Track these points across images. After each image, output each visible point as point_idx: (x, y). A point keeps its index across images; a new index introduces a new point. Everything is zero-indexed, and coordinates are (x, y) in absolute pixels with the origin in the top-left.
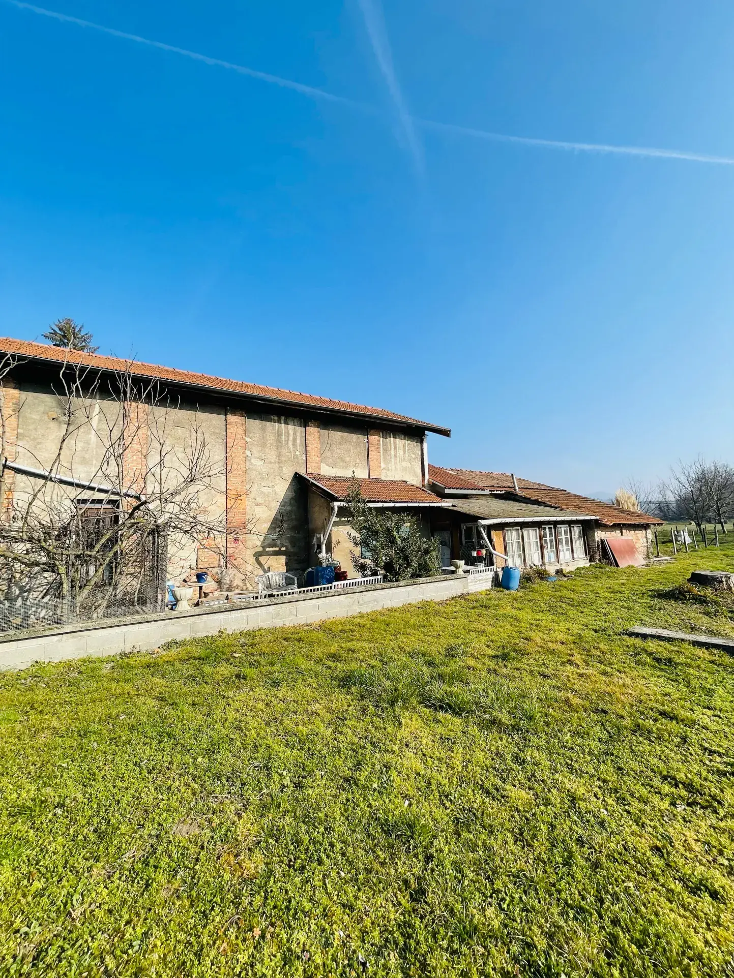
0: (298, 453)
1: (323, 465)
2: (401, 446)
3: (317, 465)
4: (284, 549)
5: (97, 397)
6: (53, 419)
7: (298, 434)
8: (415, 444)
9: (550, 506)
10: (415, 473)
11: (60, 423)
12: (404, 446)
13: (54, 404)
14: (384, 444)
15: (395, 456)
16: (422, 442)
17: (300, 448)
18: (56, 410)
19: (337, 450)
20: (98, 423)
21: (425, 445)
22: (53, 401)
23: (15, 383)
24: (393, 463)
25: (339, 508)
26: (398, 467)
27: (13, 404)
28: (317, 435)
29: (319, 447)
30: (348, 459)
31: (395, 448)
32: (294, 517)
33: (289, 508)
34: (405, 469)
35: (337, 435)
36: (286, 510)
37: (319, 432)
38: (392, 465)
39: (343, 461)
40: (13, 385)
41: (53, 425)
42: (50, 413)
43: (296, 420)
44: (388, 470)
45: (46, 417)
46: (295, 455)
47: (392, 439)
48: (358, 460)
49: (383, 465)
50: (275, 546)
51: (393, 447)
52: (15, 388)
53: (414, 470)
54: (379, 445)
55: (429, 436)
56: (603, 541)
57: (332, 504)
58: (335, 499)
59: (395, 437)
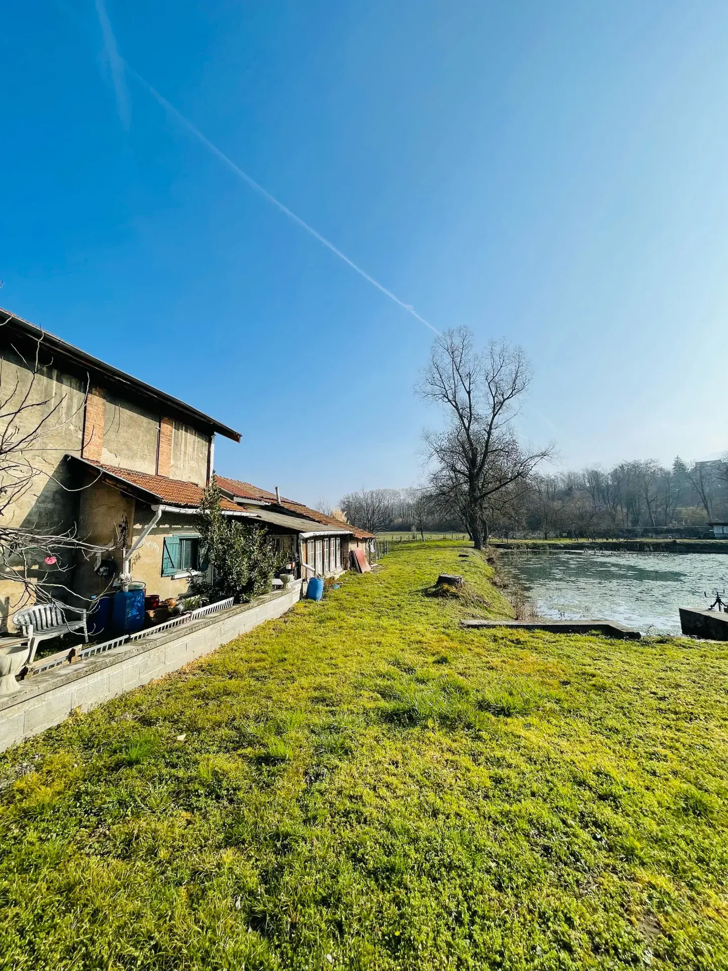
0: (72, 427)
1: (104, 450)
2: (190, 441)
3: (96, 449)
4: (36, 567)
7: (75, 401)
8: (204, 442)
9: (314, 520)
10: (201, 474)
12: (194, 442)
14: (176, 437)
15: (185, 453)
16: (210, 442)
17: (77, 421)
19: (124, 434)
21: (213, 445)
24: (182, 461)
25: (164, 512)
26: (186, 466)
28: (101, 408)
29: (102, 425)
30: (135, 447)
31: (186, 442)
32: (56, 519)
33: (50, 506)
34: (192, 469)
35: (127, 414)
36: (45, 509)
37: (104, 404)
38: (180, 464)
39: (129, 449)
43: (73, 380)
44: (177, 468)
46: (68, 429)
47: (184, 432)
48: (146, 451)
49: (172, 462)
50: (21, 563)
51: (183, 441)
53: (200, 471)
54: (171, 436)
55: (218, 437)
56: (352, 552)
57: (153, 507)
58: (157, 501)
59: (186, 431)
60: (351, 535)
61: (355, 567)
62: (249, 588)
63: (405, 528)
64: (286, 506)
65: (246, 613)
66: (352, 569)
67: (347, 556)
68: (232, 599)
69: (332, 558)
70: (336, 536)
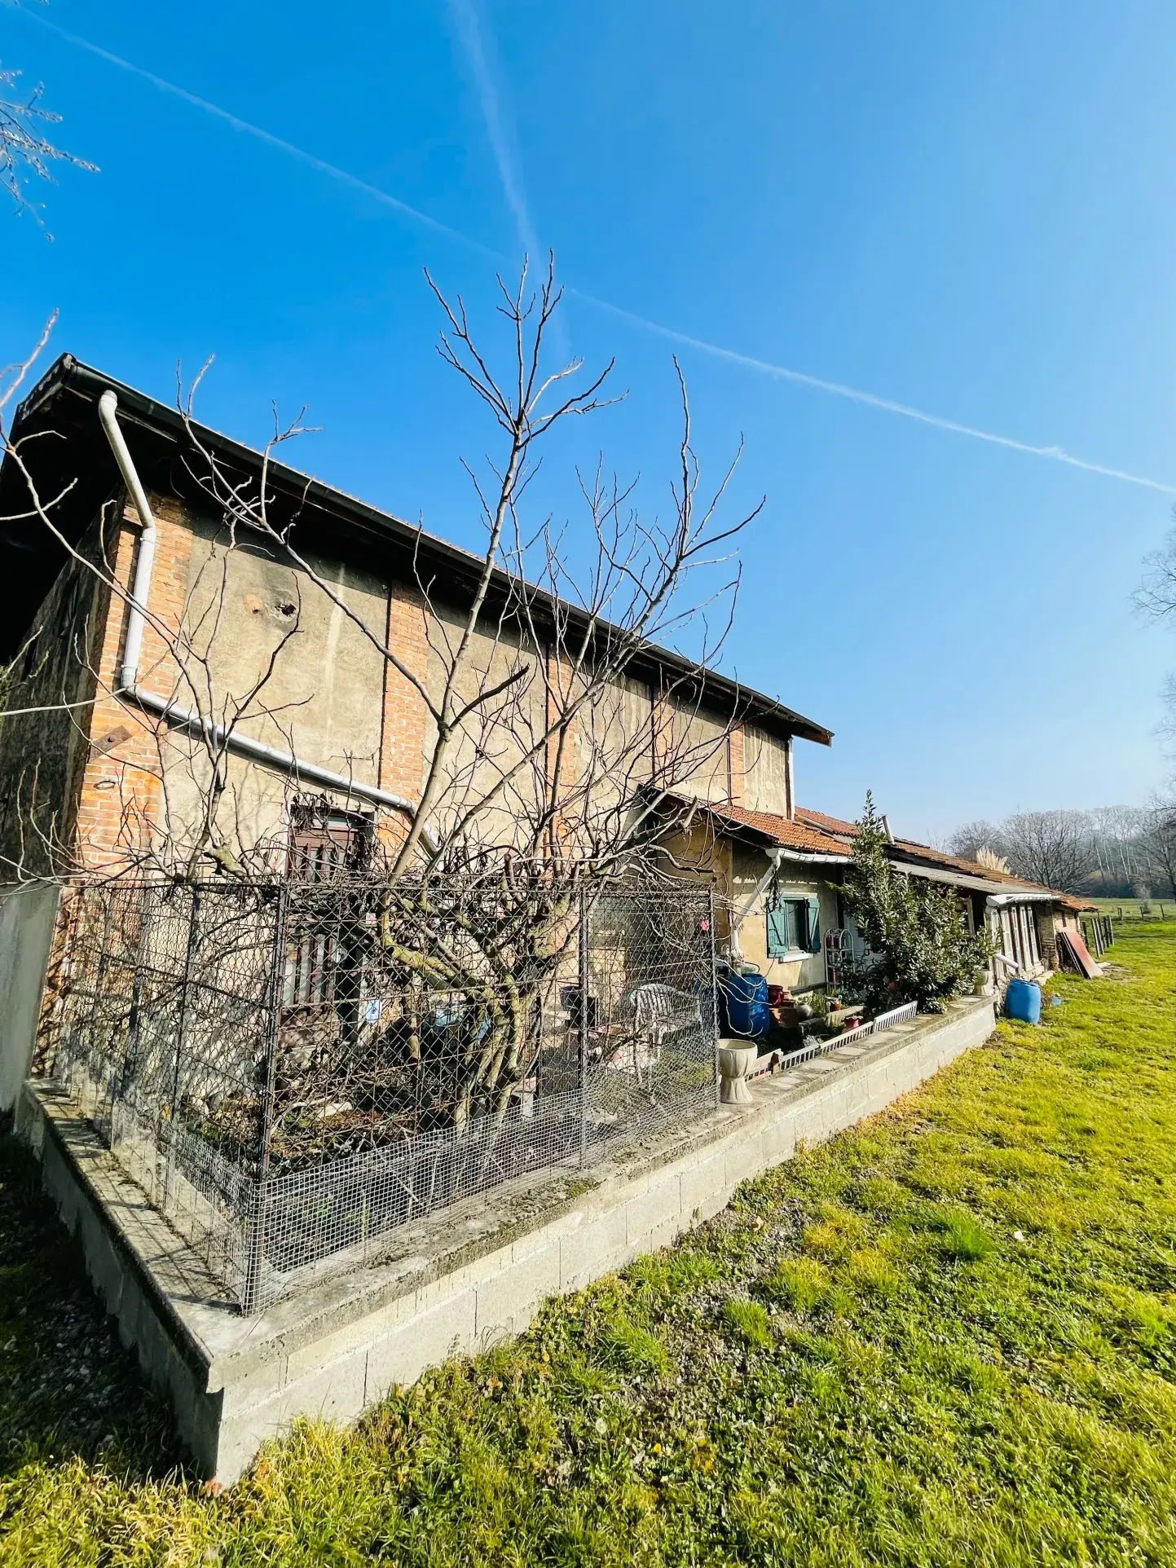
0: (642, 748)
2: (764, 751)
5: (341, 579)
6: (256, 611)
7: (643, 712)
8: (780, 751)
11: (268, 622)
12: (768, 752)
13: (259, 579)
14: (747, 747)
15: (759, 771)
16: (787, 749)
18: (262, 592)
19: (692, 750)
20: (340, 639)
21: (791, 754)
22: (258, 571)
23: (184, 514)
24: (756, 782)
25: (783, 859)
26: (762, 789)
27: (178, 561)
29: (670, 740)
31: (759, 753)
35: (693, 722)
37: (670, 712)
38: (755, 786)
39: (699, 769)
40: (180, 518)
41: (253, 623)
42: (250, 598)
43: (639, 685)
45: (240, 605)
46: (639, 750)
47: (755, 738)
48: (716, 772)
49: (746, 784)
51: (756, 752)
52: (184, 525)
53: (779, 795)
54: (741, 746)
55: (796, 741)
56: (1059, 934)
57: (769, 852)
58: (770, 842)
59: (758, 737)
60: (1056, 903)
61: (1072, 965)
62: (946, 988)
63: (1126, 891)
64: (908, 849)
65: (943, 1032)
66: (1066, 969)
67: (1052, 942)
68: (915, 1003)
69: (1026, 945)
70: (1026, 903)
